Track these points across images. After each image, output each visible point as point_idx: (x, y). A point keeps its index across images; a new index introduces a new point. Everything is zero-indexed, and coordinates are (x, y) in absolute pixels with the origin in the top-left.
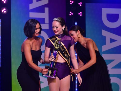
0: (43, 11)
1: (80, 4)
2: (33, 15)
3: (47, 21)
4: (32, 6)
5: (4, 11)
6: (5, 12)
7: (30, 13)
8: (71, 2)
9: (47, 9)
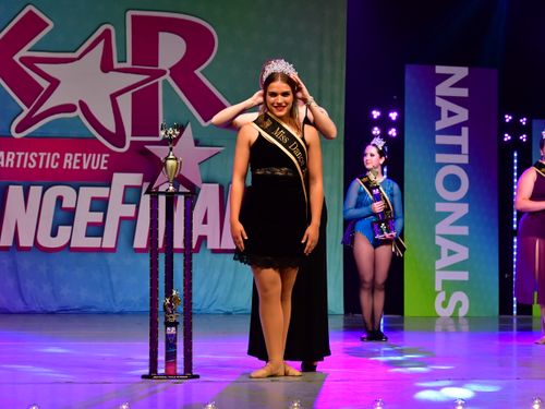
0: (459, 133)
1: (523, 121)
2: (441, 140)
3: (465, 149)
4: (439, 125)
5: (393, 132)
6: (394, 134)
7: (437, 136)
8: (508, 118)
9: (465, 130)
